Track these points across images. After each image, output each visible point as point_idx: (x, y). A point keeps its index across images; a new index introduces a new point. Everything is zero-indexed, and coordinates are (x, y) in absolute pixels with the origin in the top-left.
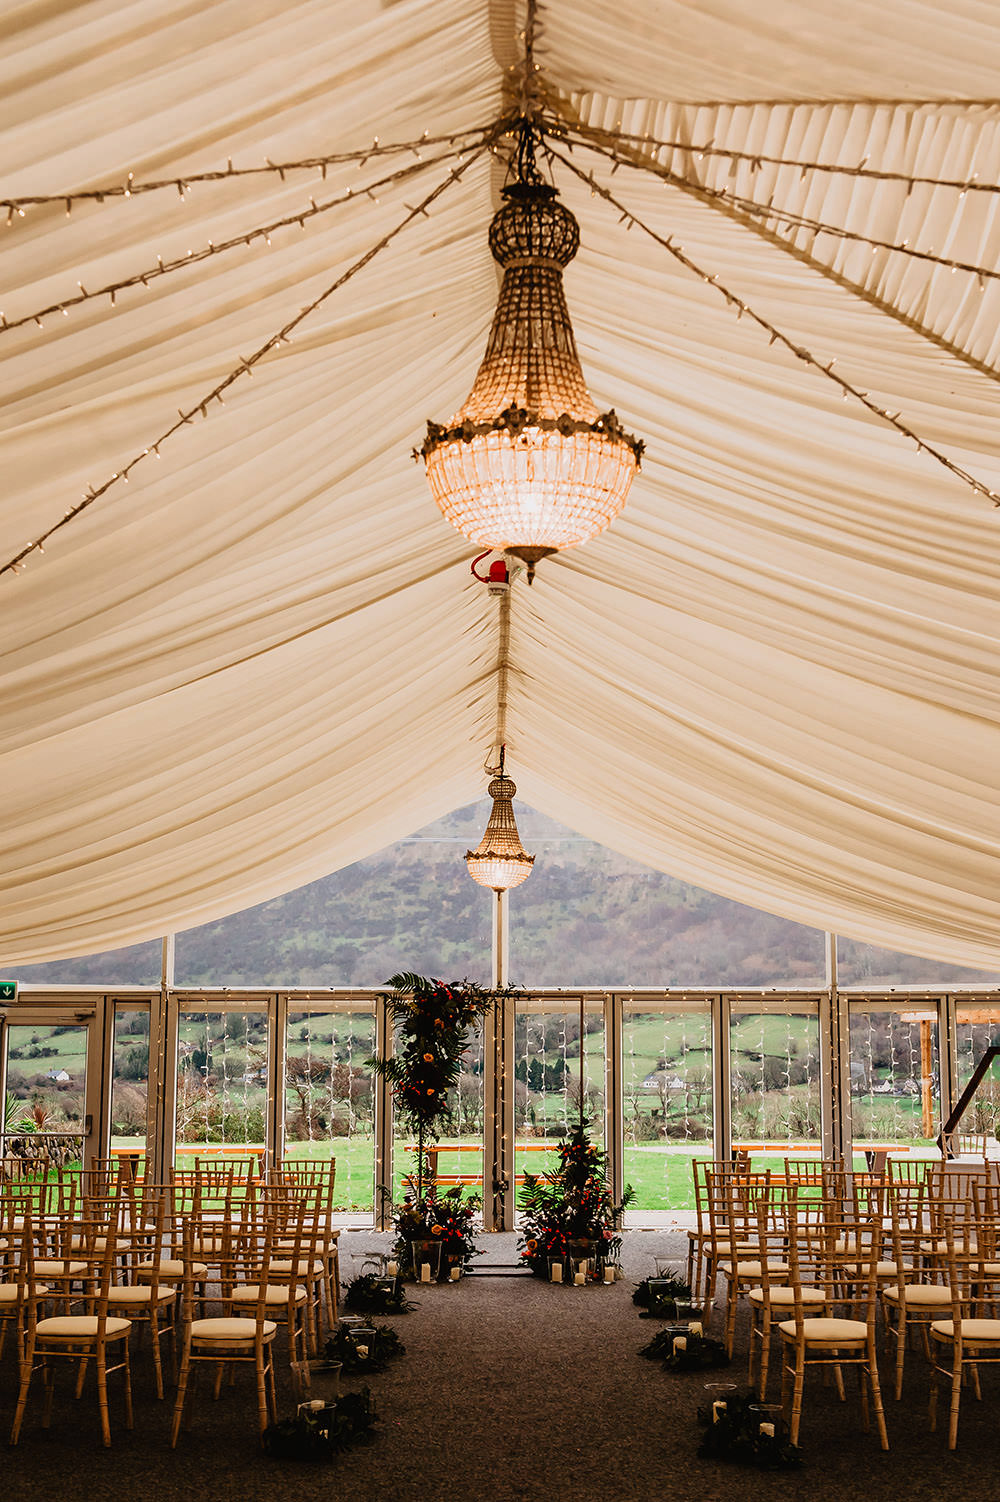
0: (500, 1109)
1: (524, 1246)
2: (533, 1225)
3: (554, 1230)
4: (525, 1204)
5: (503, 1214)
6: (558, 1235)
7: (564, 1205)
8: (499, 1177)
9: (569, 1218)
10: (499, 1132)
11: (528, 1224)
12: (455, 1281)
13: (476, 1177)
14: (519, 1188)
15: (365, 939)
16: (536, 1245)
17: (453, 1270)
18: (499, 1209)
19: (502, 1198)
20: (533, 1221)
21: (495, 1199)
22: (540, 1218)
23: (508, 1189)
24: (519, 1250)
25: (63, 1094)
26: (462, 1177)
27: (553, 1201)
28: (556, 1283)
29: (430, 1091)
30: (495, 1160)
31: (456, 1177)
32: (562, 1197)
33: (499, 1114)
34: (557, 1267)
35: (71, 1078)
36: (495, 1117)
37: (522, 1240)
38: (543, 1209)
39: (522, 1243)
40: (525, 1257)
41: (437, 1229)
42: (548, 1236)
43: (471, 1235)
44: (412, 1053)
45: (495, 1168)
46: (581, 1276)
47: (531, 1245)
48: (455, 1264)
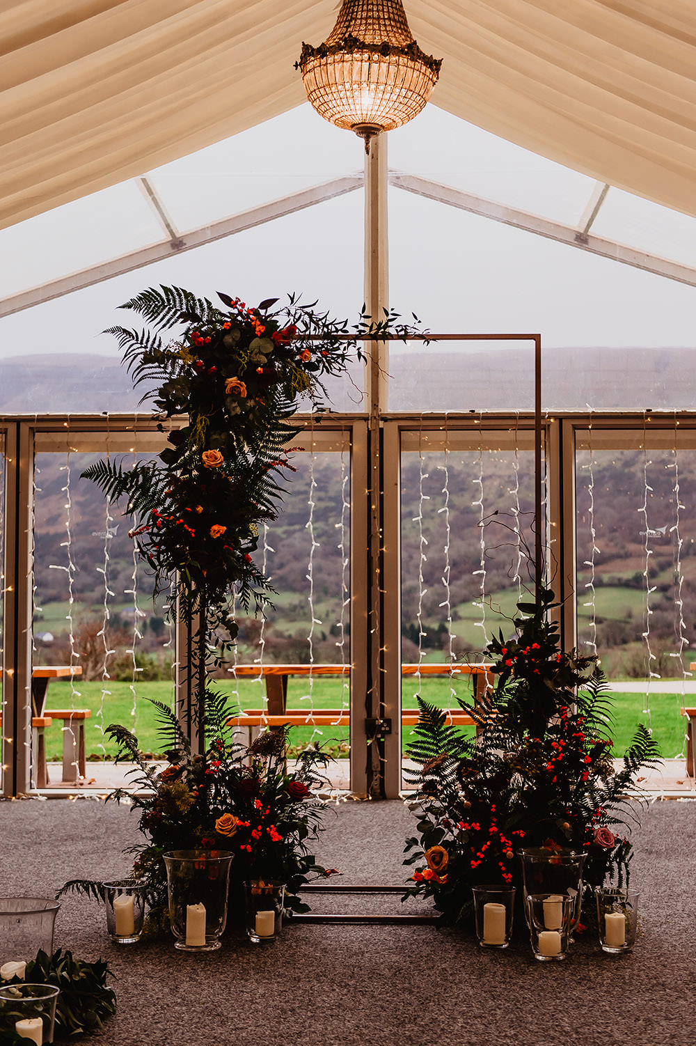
0: (376, 603)
1: (417, 855)
2: (437, 812)
3: (485, 826)
4: (420, 767)
5: (382, 772)
6: (495, 839)
7: (505, 770)
8: (376, 712)
9: (514, 797)
10: (376, 641)
11: (428, 810)
12: (264, 941)
13: (338, 713)
14: (408, 733)
15: (285, 528)
16: (446, 860)
17: (260, 915)
18: (376, 763)
19: (381, 746)
20: (438, 804)
21: (369, 748)
22: (453, 797)
23: (389, 732)
24: (407, 863)
25: (47, 651)
26: (315, 713)
27: (482, 762)
28: (494, 948)
29: (218, 530)
30: (369, 686)
31: (307, 713)
32: (500, 753)
33: (376, 612)
34: (495, 911)
35: (55, 638)
36: (369, 616)
37: (413, 842)
38: (459, 779)
39: (415, 849)
40: (419, 878)
41: (226, 823)
42: (471, 840)
43: (304, 834)
44: (180, 452)
45: (369, 699)
46: (551, 939)
47: (435, 859)
48: (267, 902)
